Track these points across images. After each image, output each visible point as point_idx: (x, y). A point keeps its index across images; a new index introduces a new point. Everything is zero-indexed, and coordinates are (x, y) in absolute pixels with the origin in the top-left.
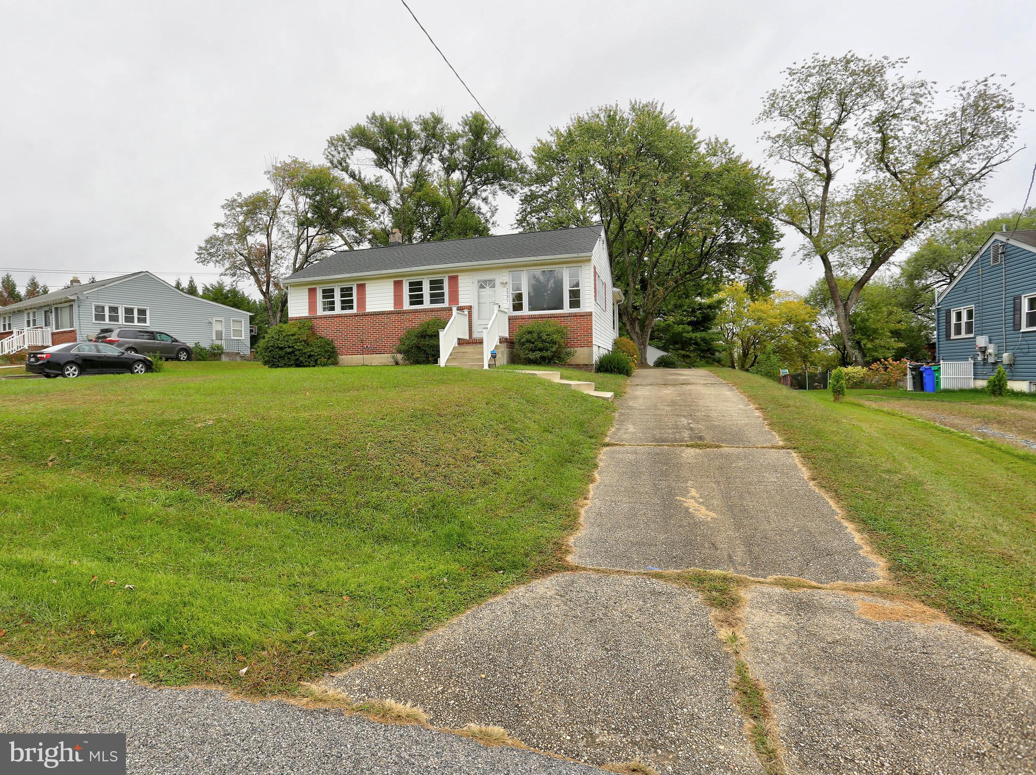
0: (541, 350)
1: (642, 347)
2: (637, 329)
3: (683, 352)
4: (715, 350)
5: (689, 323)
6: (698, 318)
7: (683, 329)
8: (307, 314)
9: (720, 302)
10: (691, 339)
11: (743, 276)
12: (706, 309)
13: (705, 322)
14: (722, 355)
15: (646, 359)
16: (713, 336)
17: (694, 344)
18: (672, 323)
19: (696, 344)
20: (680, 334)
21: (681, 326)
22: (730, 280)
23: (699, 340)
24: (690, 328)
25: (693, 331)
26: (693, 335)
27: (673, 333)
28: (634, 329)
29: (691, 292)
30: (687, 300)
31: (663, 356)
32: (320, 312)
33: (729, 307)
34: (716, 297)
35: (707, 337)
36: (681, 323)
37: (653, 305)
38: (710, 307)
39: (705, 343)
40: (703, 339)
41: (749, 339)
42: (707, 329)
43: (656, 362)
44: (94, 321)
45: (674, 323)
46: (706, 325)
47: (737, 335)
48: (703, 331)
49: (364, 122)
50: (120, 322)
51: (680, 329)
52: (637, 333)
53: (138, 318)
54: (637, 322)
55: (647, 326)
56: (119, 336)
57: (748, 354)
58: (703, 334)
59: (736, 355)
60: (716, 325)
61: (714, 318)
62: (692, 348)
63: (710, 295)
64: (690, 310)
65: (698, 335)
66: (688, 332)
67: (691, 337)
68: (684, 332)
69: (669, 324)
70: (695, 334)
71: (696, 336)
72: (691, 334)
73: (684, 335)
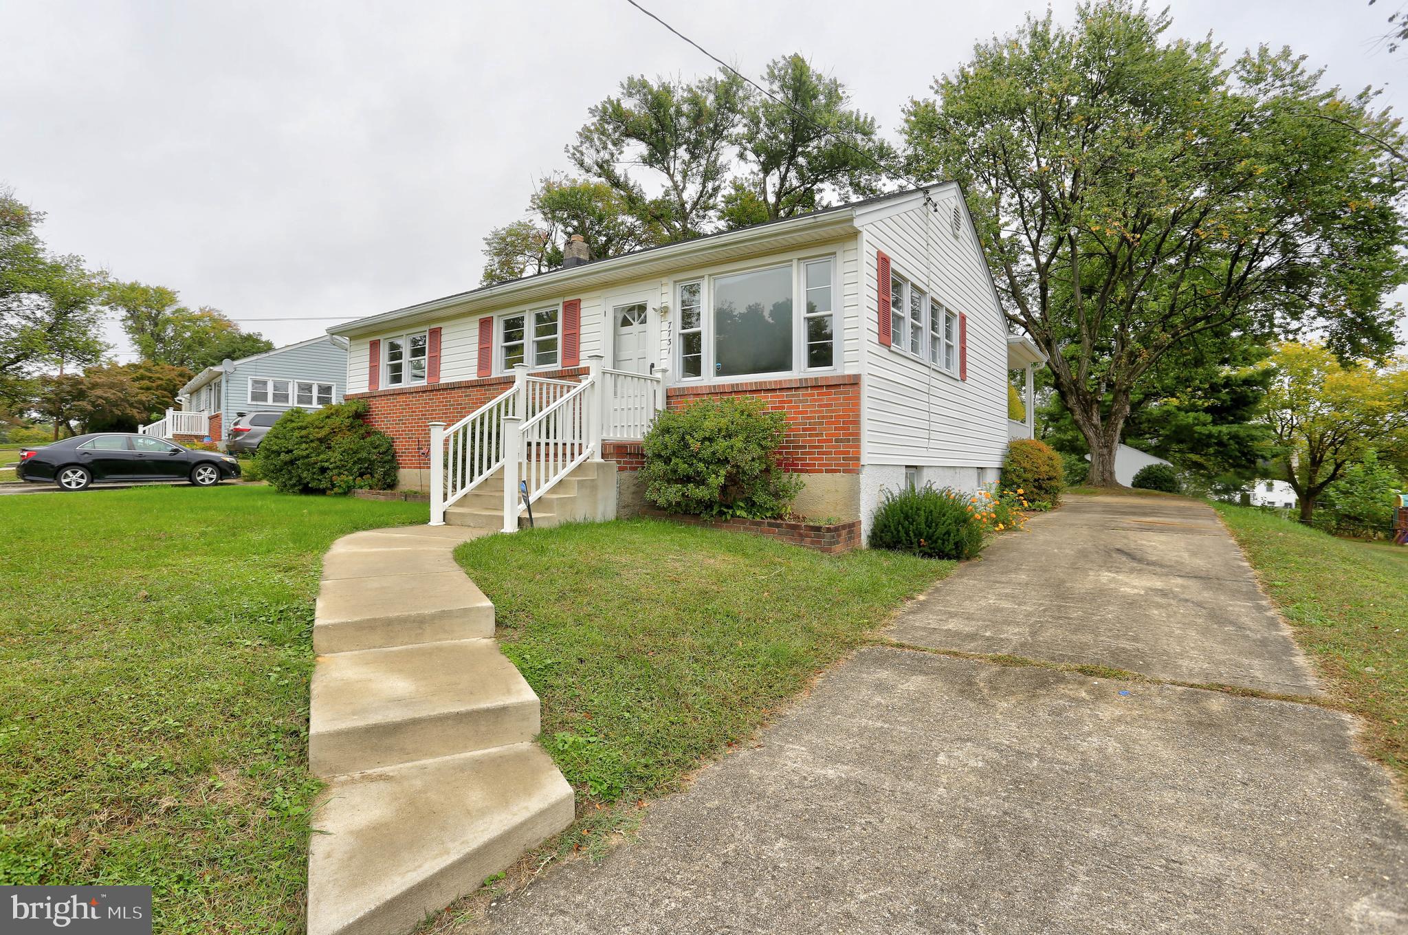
0: (686, 480)
1: (1105, 451)
2: (1096, 419)
3: (1194, 457)
4: (1257, 456)
5: (1207, 410)
6: (1224, 401)
7: (1195, 419)
8: (366, 390)
9: (1268, 373)
10: (1210, 436)
11: (1321, 321)
12: (1238, 386)
13: (1238, 408)
14: (1272, 465)
15: (1112, 473)
16: (1254, 433)
17: (1216, 444)
18: (1174, 410)
19: (1220, 443)
20: (1189, 428)
21: (1192, 414)
22: (1291, 332)
23: (1226, 438)
24: (1209, 418)
25: (1214, 423)
26: (1215, 430)
27: (1178, 427)
28: (1090, 419)
29: (1209, 356)
30: (1200, 370)
31: (1150, 467)
32: (385, 384)
33: (1283, 384)
34: (1260, 366)
35: (1242, 433)
36: (1194, 408)
37: (1129, 377)
38: (1247, 382)
39: (1237, 443)
40: (1234, 437)
41: (1323, 436)
42: (1240, 419)
43: (1137, 477)
44: (249, 401)
45: (1179, 409)
46: (1239, 412)
47: (1301, 428)
48: (1232, 422)
49: (616, 93)
50: (290, 404)
51: (1190, 420)
52: (1096, 427)
53: (319, 398)
54: (1095, 406)
55: (1115, 414)
56: (252, 422)
57: (1321, 460)
58: (1235, 428)
59: (1295, 463)
60: (1259, 413)
61: (1256, 400)
62: (1211, 450)
63: (1247, 359)
64: (1207, 386)
65: (1224, 429)
66: (1205, 425)
67: (1211, 432)
68: (1197, 425)
69: (1168, 411)
70: (1219, 428)
71: (1220, 432)
72: (1210, 427)
73: (1198, 428)
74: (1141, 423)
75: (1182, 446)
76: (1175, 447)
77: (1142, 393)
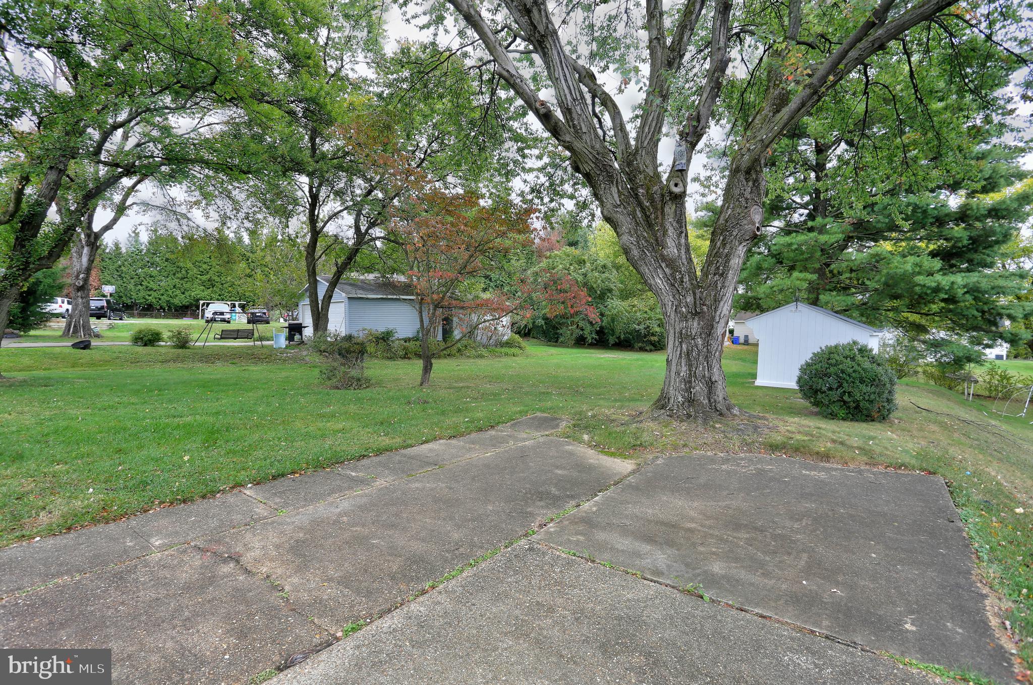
3: (914, 318)
5: (933, 254)
10: (937, 290)
12: (980, 219)
17: (944, 300)
19: (951, 300)
20: (906, 278)
21: (911, 259)
23: (960, 292)
24: (937, 264)
25: (944, 271)
26: (944, 280)
27: (890, 276)
39: (975, 298)
42: (979, 266)
46: (977, 256)
48: (969, 270)
51: (909, 267)
58: (972, 278)
62: (935, 308)
65: (959, 279)
66: (931, 274)
67: (939, 284)
68: (919, 273)
69: (877, 255)
70: (951, 278)
71: (953, 283)
72: (938, 277)
73: (920, 279)
74: (840, 273)
75: (896, 303)
76: (889, 304)
77: (843, 233)
